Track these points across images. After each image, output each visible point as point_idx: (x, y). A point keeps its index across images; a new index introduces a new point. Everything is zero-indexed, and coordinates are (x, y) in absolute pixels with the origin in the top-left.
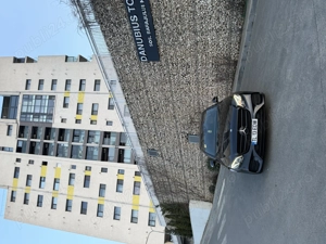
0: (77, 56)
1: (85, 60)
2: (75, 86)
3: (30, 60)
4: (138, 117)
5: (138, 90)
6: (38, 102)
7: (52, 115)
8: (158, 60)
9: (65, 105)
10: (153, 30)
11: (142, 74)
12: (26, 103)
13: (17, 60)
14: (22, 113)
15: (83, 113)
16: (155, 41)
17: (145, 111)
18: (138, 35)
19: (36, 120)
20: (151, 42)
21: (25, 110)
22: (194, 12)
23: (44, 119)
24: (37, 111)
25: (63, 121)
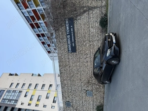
0: (37, 74)
1: (40, 76)
2: (33, 87)
3: (16, 75)
4: (64, 80)
5: (66, 66)
6: (13, 93)
7: (17, 100)
8: (75, 52)
9: (25, 96)
10: (75, 40)
11: (68, 58)
12: (7, 94)
13: (11, 75)
14: (3, 99)
15: (33, 100)
16: (75, 44)
17: (67, 77)
18: (69, 42)
19: (9, 103)
20: (73, 45)
21: (5, 98)
22: (89, 34)
23: (12, 103)
24: (11, 98)
25: (22, 104)
